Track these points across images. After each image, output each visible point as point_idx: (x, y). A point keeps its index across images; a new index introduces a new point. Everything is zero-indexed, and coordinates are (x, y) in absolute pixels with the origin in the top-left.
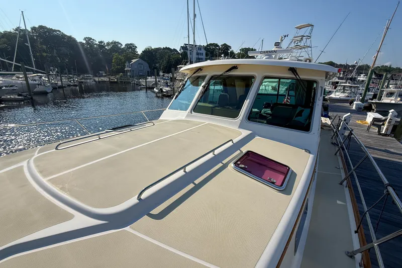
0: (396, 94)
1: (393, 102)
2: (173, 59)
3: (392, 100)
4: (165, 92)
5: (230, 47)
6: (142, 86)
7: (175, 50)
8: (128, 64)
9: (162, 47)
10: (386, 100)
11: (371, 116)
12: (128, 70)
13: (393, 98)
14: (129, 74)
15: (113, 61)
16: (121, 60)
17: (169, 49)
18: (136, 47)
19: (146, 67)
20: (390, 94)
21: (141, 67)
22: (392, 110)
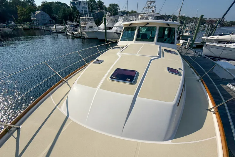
0: (189, 31)
1: (188, 35)
2: (67, 11)
3: (187, 34)
4: (75, 35)
5: (103, 3)
6: (53, 32)
7: (65, 4)
8: (33, 15)
9: (55, 2)
10: (185, 34)
11: (181, 41)
12: (34, 20)
13: (188, 33)
14: (35, 22)
15: (18, 12)
16: (25, 12)
17: (60, 3)
18: (34, 1)
19: (47, 17)
20: (187, 31)
21: (44, 17)
22: (190, 38)
